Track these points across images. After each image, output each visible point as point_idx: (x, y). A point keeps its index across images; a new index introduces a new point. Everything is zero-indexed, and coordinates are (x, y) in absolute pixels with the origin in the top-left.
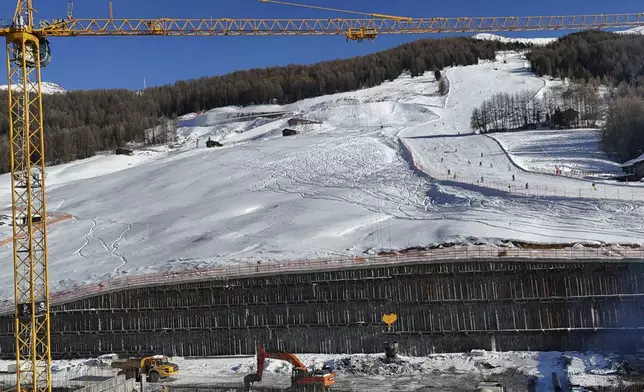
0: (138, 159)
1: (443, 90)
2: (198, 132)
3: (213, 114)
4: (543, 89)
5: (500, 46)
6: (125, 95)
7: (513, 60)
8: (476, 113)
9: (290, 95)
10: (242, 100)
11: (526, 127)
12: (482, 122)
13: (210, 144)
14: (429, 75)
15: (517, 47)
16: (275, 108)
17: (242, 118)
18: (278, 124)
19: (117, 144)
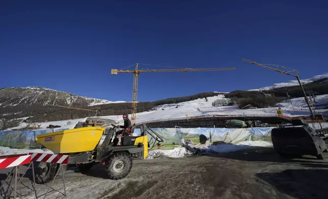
0: (150, 112)
1: (207, 101)
2: (161, 108)
3: (163, 106)
4: (227, 100)
5: (219, 94)
6: (149, 103)
7: (221, 96)
8: (213, 103)
9: (177, 102)
10: (169, 103)
11: (224, 105)
12: (214, 105)
13: (163, 110)
14: (204, 98)
15: (222, 94)
16: (174, 104)
17: (169, 106)
18: (175, 106)
19: (147, 110)
